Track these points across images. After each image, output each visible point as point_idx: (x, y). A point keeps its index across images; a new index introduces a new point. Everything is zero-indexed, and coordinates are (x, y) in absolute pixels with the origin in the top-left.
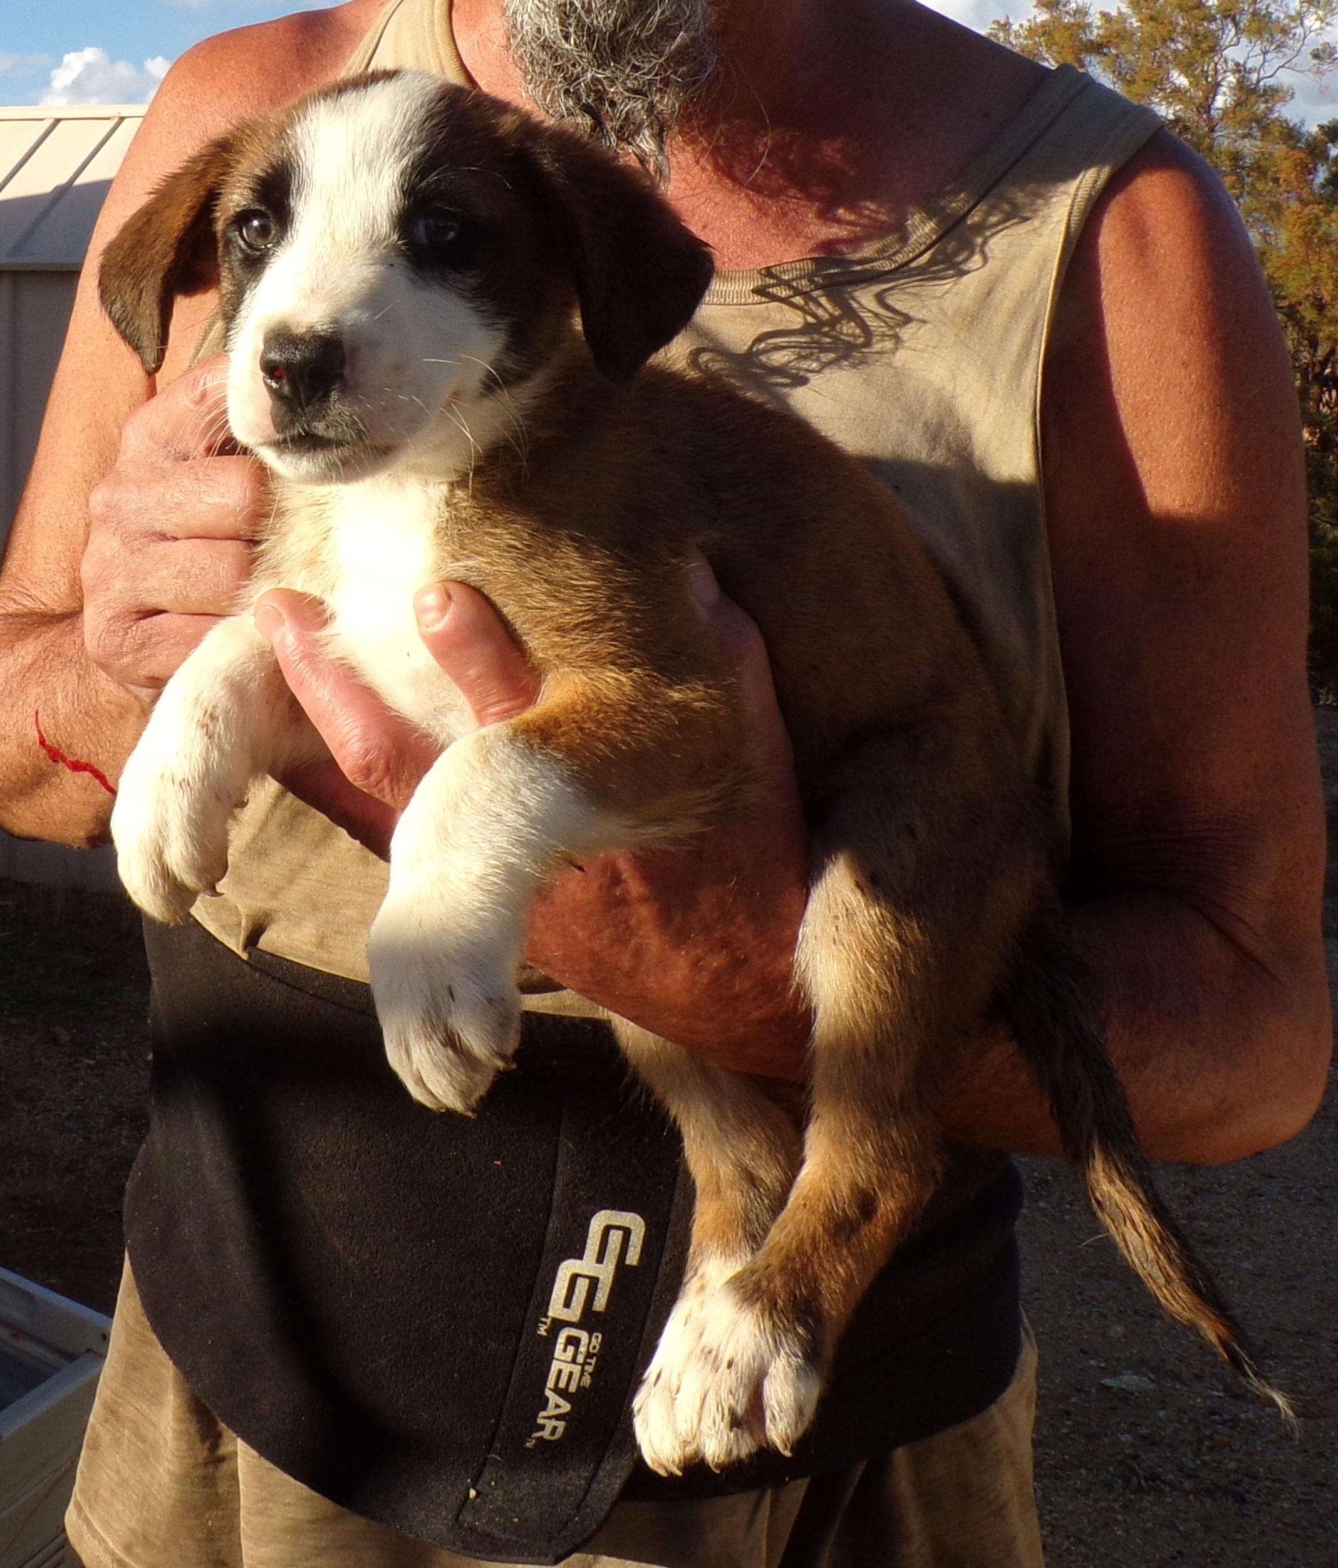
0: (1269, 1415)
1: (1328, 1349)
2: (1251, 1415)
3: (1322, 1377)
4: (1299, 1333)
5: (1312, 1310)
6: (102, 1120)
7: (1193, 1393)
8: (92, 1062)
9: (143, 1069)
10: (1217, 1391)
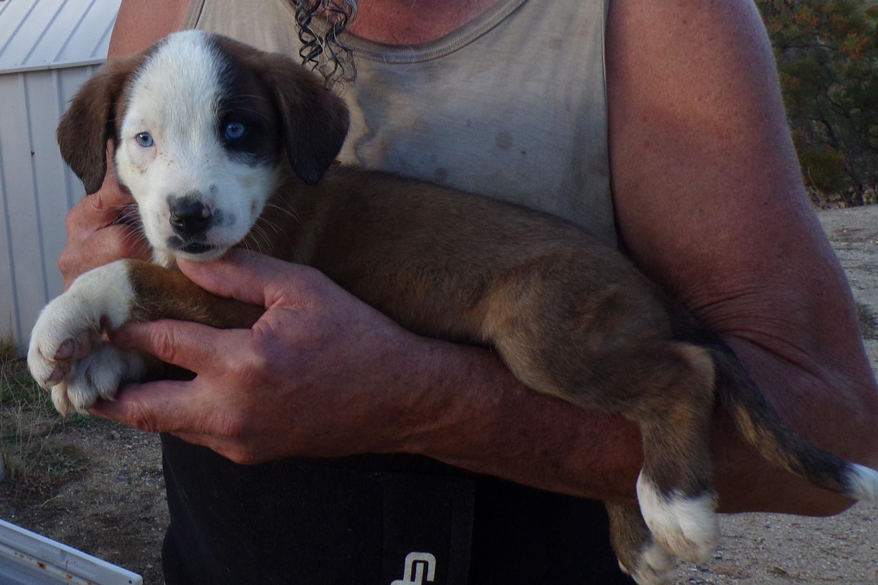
0: (721, 579)
1: (751, 543)
2: (711, 580)
3: (748, 558)
4: (736, 537)
5: (742, 525)
6: (136, 474)
7: (681, 570)
8: (130, 447)
9: (155, 448)
10: (694, 568)
